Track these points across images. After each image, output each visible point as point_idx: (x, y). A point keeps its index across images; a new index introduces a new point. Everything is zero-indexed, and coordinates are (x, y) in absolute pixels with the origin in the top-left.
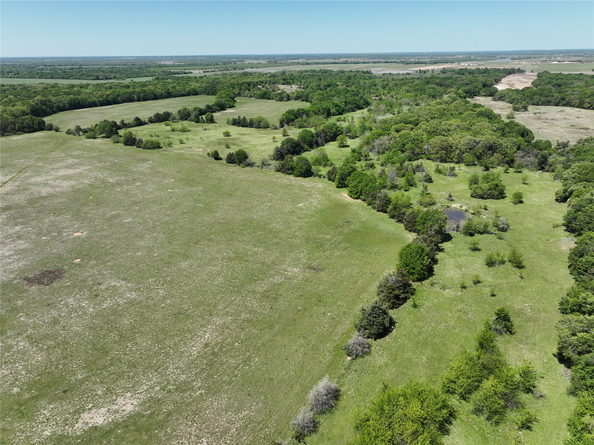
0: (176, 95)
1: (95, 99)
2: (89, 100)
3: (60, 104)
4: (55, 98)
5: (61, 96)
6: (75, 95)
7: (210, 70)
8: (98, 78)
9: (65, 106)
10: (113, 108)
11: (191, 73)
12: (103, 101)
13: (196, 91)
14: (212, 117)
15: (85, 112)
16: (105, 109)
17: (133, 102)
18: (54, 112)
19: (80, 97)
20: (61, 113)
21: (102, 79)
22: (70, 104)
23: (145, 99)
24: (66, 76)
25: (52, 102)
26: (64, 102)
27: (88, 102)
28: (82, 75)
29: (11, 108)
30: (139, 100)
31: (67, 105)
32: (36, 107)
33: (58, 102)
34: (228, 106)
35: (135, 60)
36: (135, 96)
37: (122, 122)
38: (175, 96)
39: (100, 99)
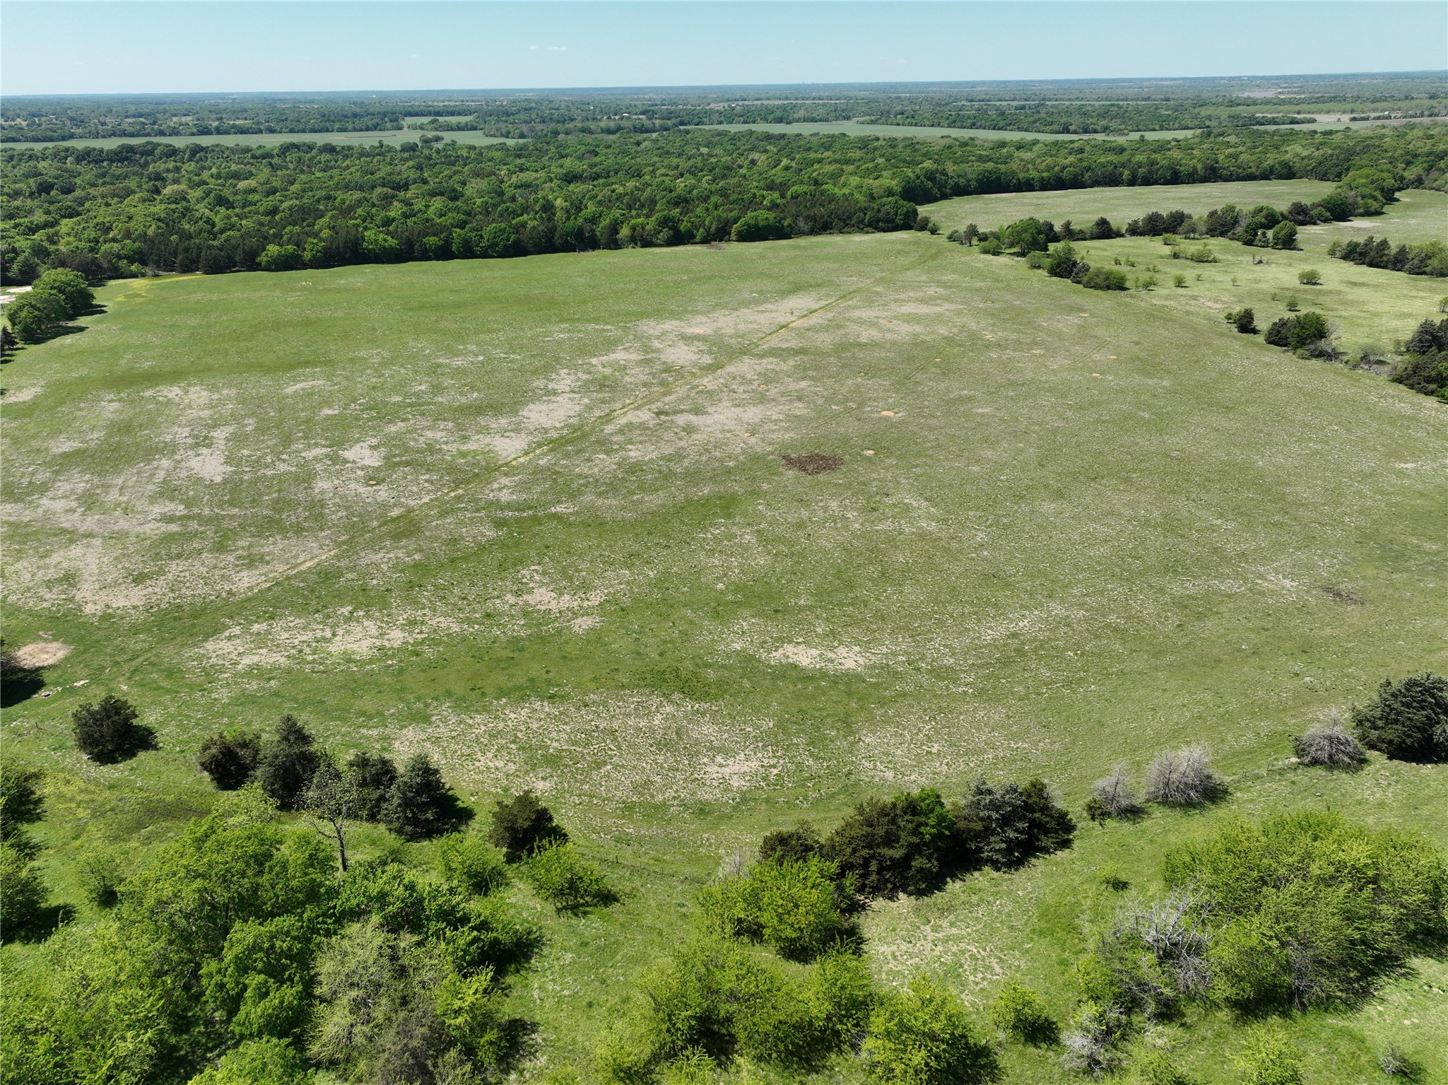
0: (1231, 175)
1: (1033, 174)
2: (1021, 176)
3: (962, 180)
4: (956, 168)
5: (970, 164)
6: (996, 163)
7: (1373, 115)
8: (1066, 130)
9: (970, 186)
10: (1064, 196)
11: (1313, 121)
12: (1049, 178)
13: (1290, 168)
14: (1294, 233)
15: (1004, 199)
16: (1048, 197)
17: (1116, 185)
18: (945, 197)
19: (1003, 167)
20: (956, 199)
21: (1075, 132)
22: (980, 181)
23: (1148, 181)
24: (1001, 124)
25: (947, 175)
26: (970, 177)
27: (1018, 179)
28: (1035, 122)
29: (871, 181)
30: (1132, 183)
31: (973, 183)
32: (914, 182)
33: (959, 176)
34: (1362, 210)
35: (1179, 86)
36: (1126, 173)
37: (1067, 225)
38: (1227, 180)
39: (1045, 174)
